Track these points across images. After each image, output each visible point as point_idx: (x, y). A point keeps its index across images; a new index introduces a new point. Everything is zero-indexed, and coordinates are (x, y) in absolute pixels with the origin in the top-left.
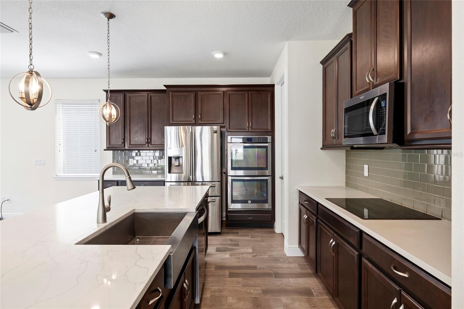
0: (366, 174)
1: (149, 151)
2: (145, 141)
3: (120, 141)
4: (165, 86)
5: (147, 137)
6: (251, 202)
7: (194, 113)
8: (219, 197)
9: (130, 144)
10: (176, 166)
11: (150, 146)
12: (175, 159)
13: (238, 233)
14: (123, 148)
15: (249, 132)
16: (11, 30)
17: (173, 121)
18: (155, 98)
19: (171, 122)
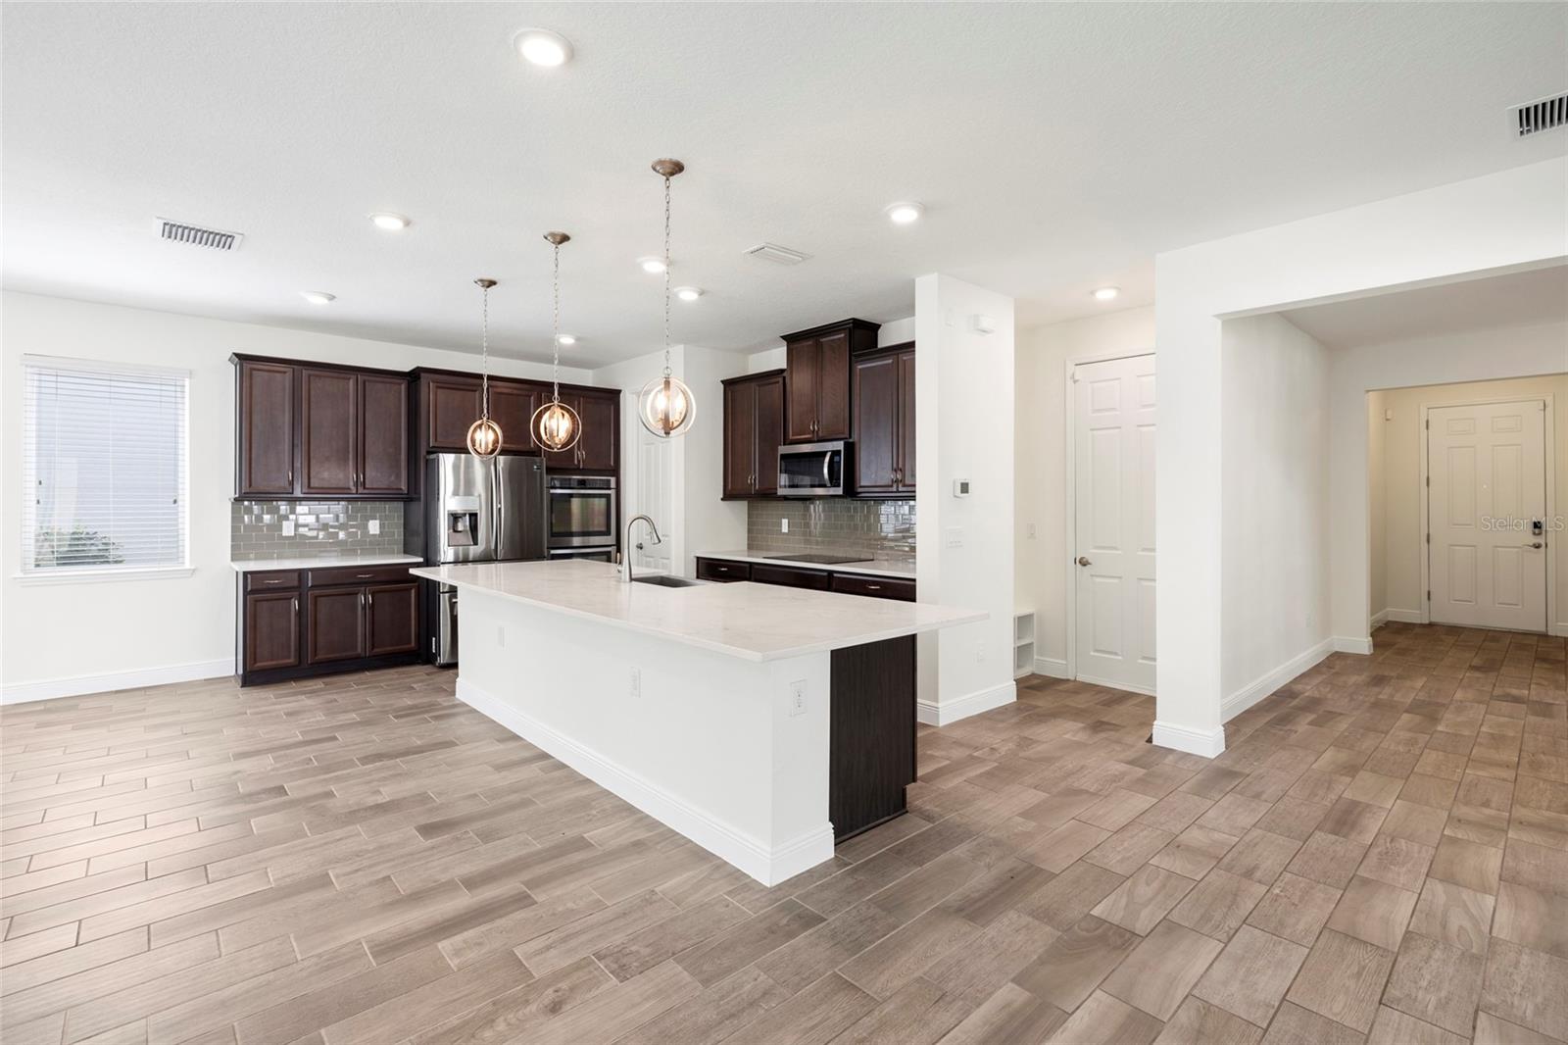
0: (785, 529)
2: (348, 481)
3: (282, 480)
5: (354, 471)
9: (308, 487)
10: (458, 531)
11: (361, 490)
12: (457, 518)
14: (289, 496)
15: (579, 469)
17: (436, 441)
19: (432, 444)
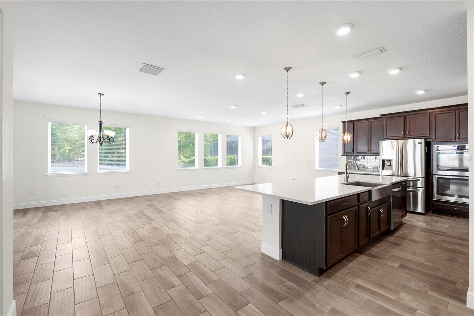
1: (370, 156)
2: (366, 150)
3: (351, 150)
4: (381, 115)
5: (368, 147)
6: (457, 196)
7: (403, 130)
8: (423, 189)
9: (357, 152)
10: (388, 166)
11: (370, 153)
12: (388, 161)
13: (443, 217)
14: (353, 154)
15: (456, 141)
16: (304, 105)
17: (386, 137)
18: (374, 123)
19: (385, 138)
